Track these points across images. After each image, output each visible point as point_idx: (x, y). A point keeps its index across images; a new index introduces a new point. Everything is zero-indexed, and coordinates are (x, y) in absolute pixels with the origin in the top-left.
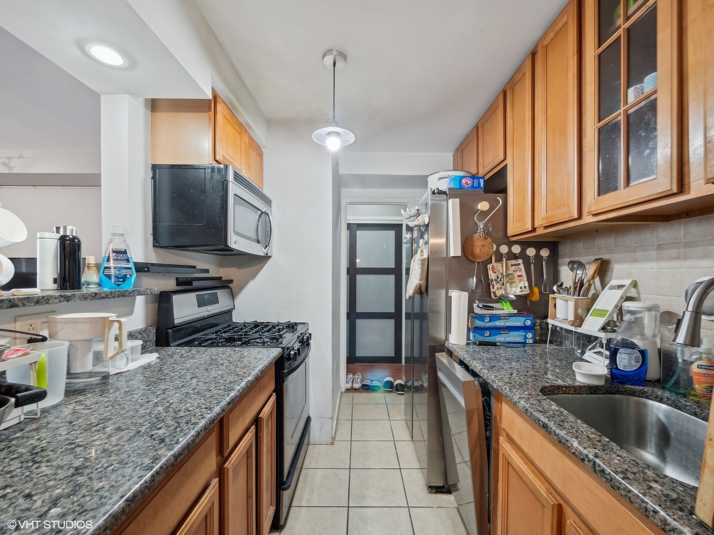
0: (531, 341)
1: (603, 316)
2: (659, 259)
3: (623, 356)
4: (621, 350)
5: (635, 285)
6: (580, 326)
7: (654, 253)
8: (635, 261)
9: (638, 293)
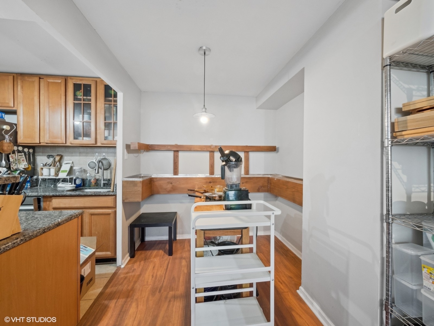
0: (29, 187)
1: (66, 172)
2: (80, 156)
3: (78, 181)
4: (77, 179)
5: (73, 163)
6: (58, 176)
7: (78, 154)
8: (72, 156)
9: (74, 165)
